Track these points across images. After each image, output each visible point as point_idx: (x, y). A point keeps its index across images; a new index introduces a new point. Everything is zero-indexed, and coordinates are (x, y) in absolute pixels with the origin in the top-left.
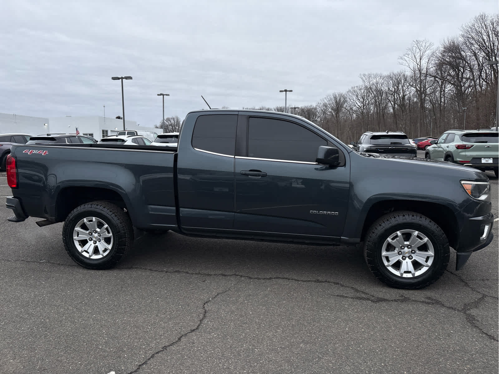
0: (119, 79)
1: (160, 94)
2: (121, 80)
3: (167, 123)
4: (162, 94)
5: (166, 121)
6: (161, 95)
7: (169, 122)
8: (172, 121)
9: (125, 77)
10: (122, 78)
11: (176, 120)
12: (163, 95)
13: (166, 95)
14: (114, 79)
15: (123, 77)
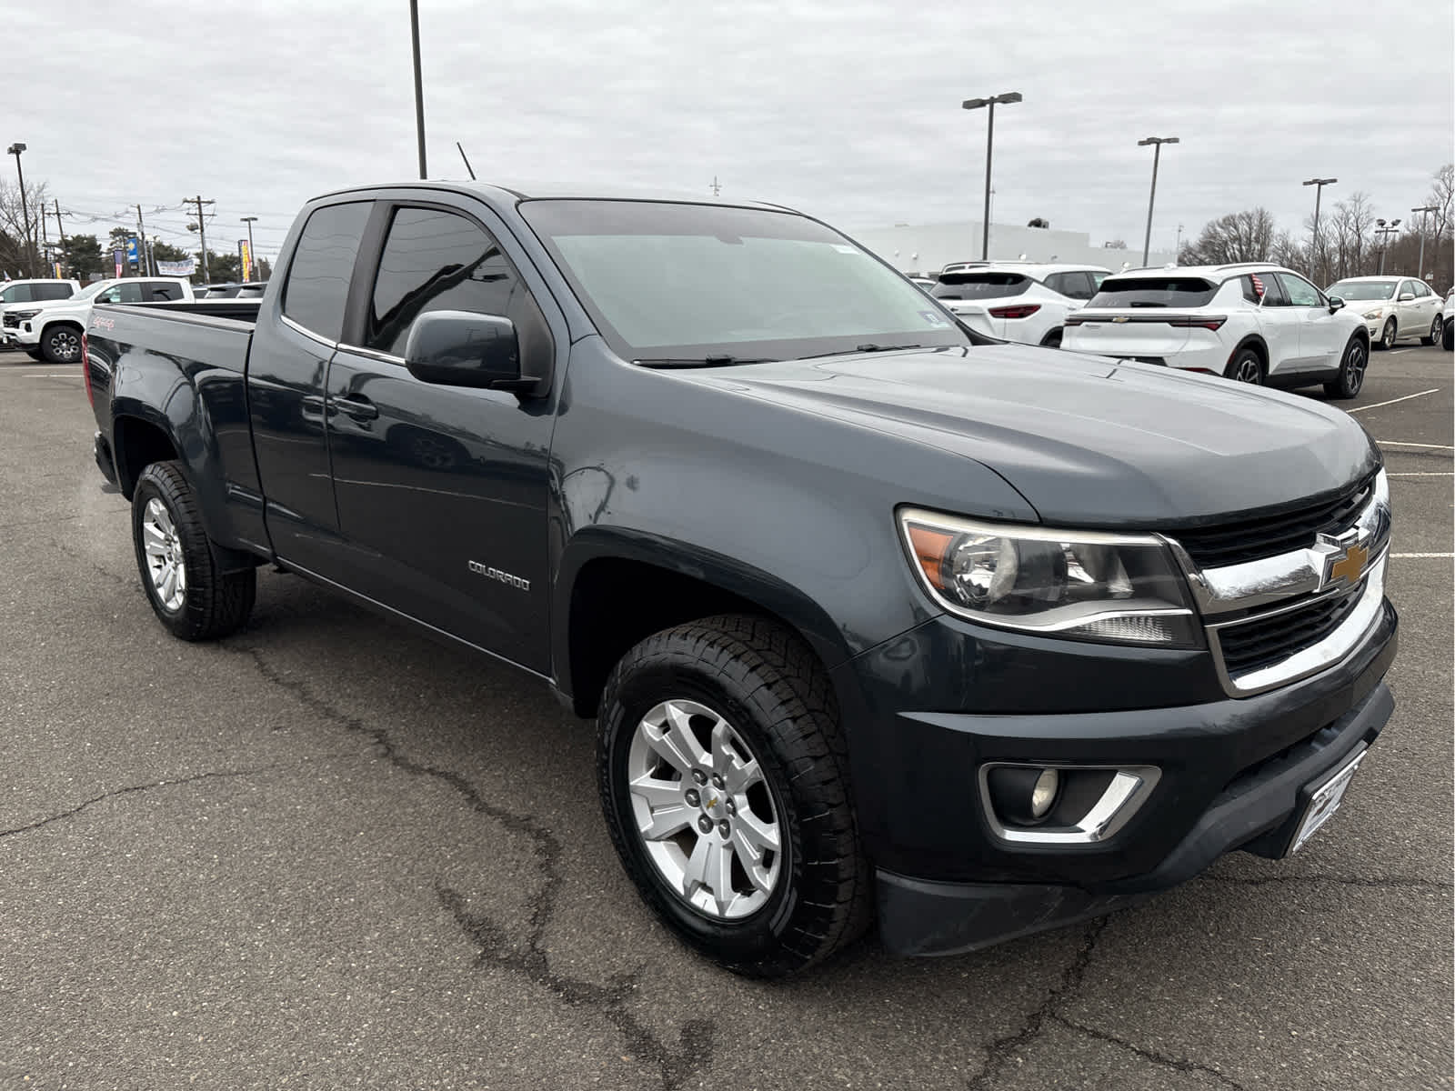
0: (982, 103)
1: (1145, 139)
2: (988, 106)
3: (1225, 235)
4: (1153, 139)
5: (1222, 228)
6: (1150, 141)
7: (1232, 228)
8: (1243, 227)
9: (1000, 96)
10: (992, 101)
11: (1255, 222)
12: (1158, 142)
13: (1168, 141)
14: (969, 105)
15: (996, 97)
